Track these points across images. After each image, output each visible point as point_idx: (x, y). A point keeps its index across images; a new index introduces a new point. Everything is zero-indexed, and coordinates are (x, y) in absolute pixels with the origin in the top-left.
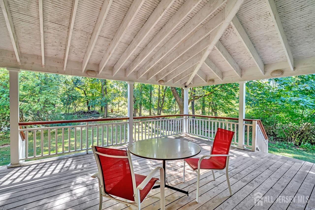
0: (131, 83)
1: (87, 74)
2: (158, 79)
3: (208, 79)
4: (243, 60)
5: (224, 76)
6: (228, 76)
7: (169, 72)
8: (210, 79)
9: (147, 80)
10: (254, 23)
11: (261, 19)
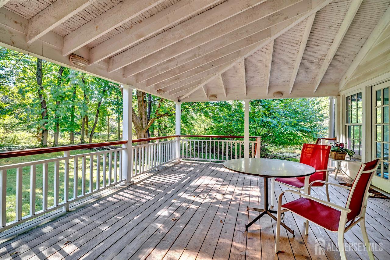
0: (130, 88)
1: (72, 61)
2: (158, 87)
3: (210, 94)
4: (253, 79)
5: (229, 93)
6: (232, 93)
7: (178, 79)
8: (212, 94)
9: (147, 86)
10: (283, 47)
11: (289, 45)
